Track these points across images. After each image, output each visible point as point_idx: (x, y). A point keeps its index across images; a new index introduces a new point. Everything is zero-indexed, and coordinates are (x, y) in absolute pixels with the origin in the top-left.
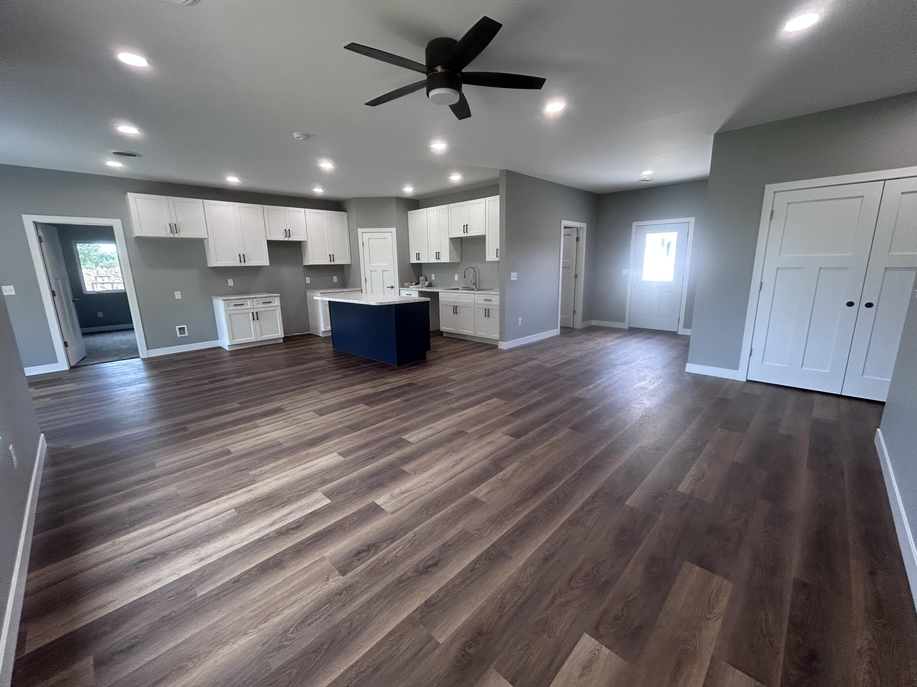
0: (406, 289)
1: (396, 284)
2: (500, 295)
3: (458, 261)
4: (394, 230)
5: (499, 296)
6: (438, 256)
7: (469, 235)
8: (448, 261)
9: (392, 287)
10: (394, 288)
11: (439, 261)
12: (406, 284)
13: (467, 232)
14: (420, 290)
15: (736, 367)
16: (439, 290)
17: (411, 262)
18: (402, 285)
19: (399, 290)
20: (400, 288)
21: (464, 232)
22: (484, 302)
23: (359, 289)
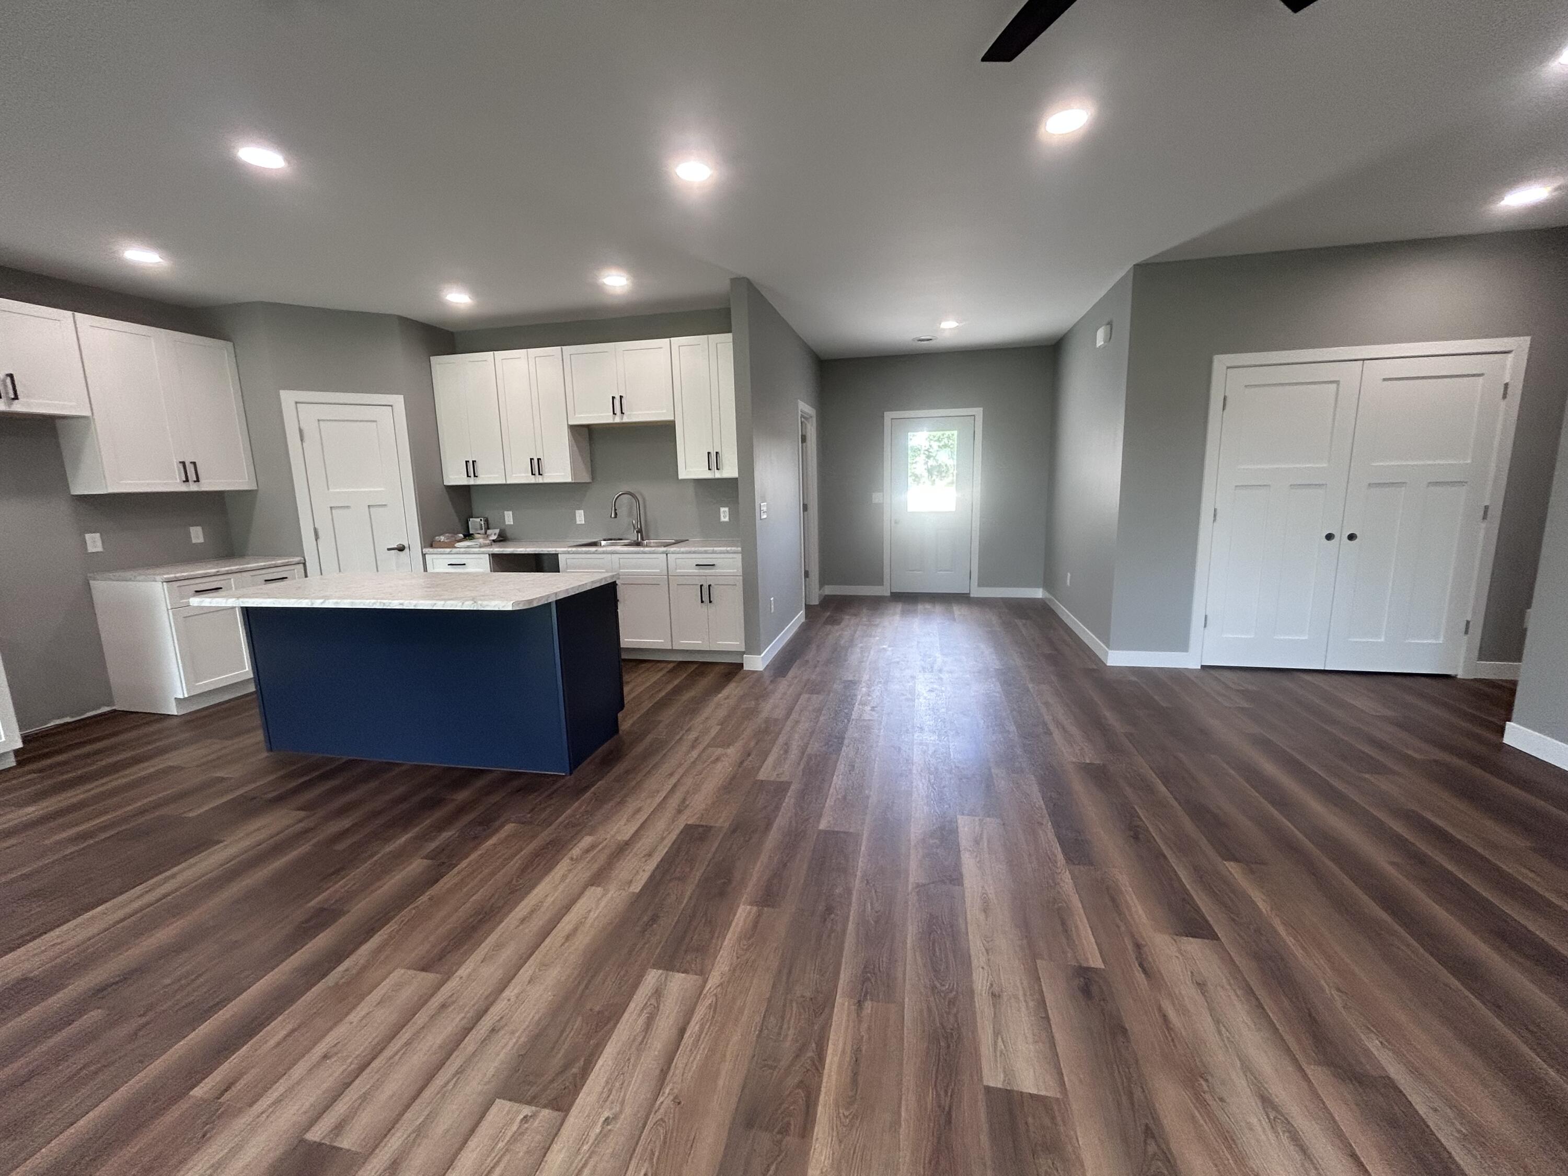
0: (448, 550)
1: (414, 538)
2: (743, 552)
3: (588, 479)
4: (398, 401)
5: (740, 556)
6: (536, 466)
7: (626, 419)
8: (569, 480)
9: (401, 549)
10: (407, 550)
11: (540, 480)
12: (442, 538)
13: (622, 413)
14: (497, 550)
15: (1183, 645)
16: (559, 550)
17: (446, 483)
18: (429, 542)
19: (424, 555)
20: (426, 550)
21: (614, 414)
22: (696, 571)
23: (297, 559)
